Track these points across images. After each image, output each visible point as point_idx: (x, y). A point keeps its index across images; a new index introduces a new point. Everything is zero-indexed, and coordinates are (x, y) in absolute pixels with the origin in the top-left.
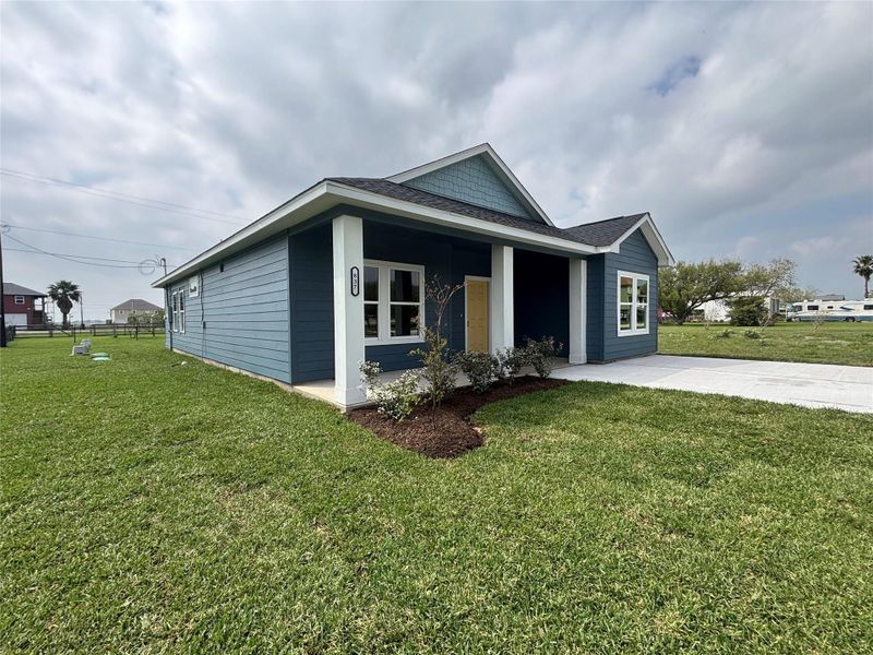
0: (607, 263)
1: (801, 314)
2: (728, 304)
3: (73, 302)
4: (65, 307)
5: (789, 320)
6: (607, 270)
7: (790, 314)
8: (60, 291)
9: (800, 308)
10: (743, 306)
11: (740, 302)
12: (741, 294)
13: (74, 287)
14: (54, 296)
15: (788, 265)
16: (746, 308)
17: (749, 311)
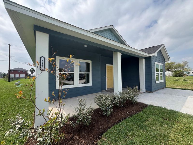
0: (152, 60)
1: (190, 74)
2: (172, 72)
3: (34, 72)
4: (32, 73)
5: (187, 76)
6: (152, 62)
7: (187, 74)
8: (32, 70)
9: (190, 73)
10: (176, 72)
11: (175, 71)
12: (175, 69)
13: (34, 69)
14: (30, 71)
15: (187, 63)
16: (177, 73)
17: (178, 74)
